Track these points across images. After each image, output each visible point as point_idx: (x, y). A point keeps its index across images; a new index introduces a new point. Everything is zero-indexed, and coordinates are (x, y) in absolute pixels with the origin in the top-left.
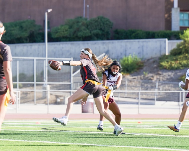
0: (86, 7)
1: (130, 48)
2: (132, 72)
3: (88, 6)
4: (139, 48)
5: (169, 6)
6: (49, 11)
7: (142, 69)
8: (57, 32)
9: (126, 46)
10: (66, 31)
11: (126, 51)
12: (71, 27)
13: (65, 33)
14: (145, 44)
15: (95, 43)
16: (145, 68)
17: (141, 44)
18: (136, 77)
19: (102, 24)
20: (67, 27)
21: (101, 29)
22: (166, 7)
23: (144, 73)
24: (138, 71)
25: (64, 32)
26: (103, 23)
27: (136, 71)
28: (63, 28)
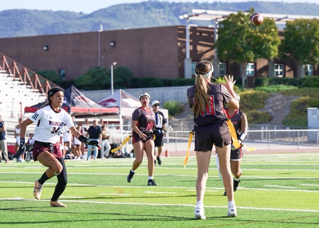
0: (101, 59)
1: (167, 94)
2: (176, 115)
3: (103, 57)
4: (175, 94)
5: (182, 57)
6: (115, 64)
7: (184, 112)
8: (81, 81)
9: (164, 92)
10: (89, 79)
11: (163, 96)
12: (93, 76)
13: (89, 81)
14: (180, 90)
15: (137, 91)
16: (186, 111)
17: (177, 90)
18: (181, 119)
19: (123, 73)
20: (90, 77)
21: (122, 78)
22: (179, 57)
23: (188, 115)
24: (181, 114)
25: (87, 80)
26: (125, 73)
27: (179, 114)
28: (86, 77)
